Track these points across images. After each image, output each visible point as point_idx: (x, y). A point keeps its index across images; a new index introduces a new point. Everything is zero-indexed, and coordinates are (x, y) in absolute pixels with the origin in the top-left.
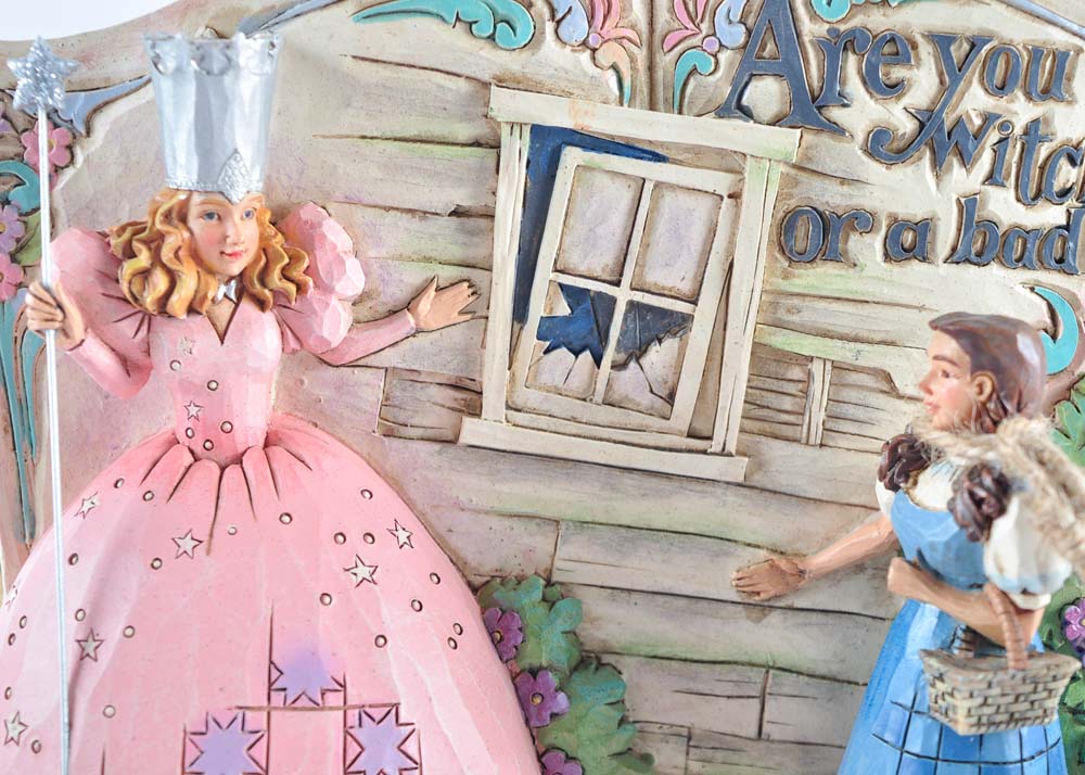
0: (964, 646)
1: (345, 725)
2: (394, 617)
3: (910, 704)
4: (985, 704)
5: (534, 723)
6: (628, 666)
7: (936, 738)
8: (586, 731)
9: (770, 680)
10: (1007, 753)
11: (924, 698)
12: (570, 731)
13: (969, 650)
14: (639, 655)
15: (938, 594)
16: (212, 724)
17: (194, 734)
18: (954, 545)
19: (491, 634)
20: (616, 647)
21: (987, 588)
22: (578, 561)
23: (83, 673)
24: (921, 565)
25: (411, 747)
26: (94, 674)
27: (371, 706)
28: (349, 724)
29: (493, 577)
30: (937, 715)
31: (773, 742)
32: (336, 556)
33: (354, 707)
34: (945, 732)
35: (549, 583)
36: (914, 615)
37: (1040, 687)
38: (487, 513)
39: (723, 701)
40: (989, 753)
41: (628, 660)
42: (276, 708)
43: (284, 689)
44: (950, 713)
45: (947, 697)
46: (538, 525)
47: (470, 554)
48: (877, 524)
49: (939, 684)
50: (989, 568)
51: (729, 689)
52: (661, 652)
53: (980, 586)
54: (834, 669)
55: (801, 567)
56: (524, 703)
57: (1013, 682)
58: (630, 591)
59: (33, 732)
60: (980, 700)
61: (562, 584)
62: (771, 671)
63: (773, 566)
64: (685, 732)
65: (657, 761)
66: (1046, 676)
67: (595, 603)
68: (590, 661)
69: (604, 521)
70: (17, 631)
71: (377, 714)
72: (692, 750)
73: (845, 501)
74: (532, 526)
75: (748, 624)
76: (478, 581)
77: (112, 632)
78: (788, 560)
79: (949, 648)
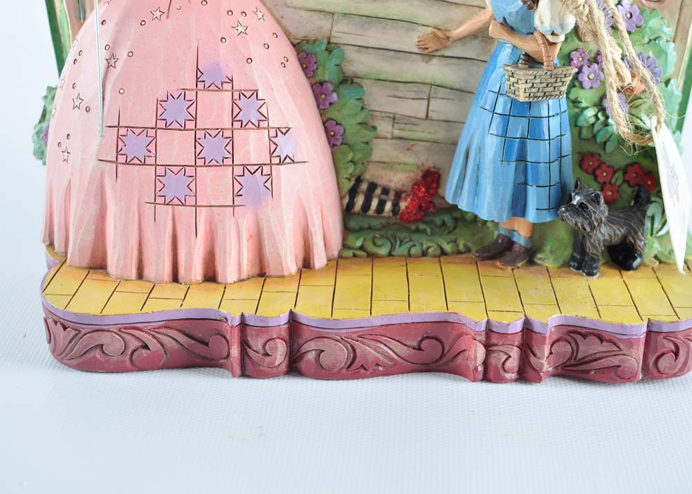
0: (523, 62)
1: (232, 99)
2: (256, 51)
3: (497, 91)
4: (532, 87)
5: (321, 107)
6: (366, 84)
7: (510, 105)
8: (345, 112)
9: (432, 91)
10: (542, 112)
11: (504, 88)
12: (339, 111)
13: (526, 64)
14: (370, 79)
15: (512, 36)
16: (170, 96)
17: (161, 101)
18: (520, 13)
19: (301, 65)
20: (360, 74)
21: (535, 34)
22: (343, 32)
23: (109, 75)
24: (505, 24)
25: (263, 110)
26: (114, 74)
27: (245, 90)
28: (234, 98)
29: (303, 40)
30: (510, 95)
31: (433, 120)
32: (228, 21)
33: (236, 91)
34: (514, 102)
35: (329, 43)
36: (500, 51)
37: (559, 80)
38: (300, 9)
39: (410, 101)
40: (534, 112)
41: (365, 81)
42: (200, 90)
43: (204, 81)
44: (516, 93)
45: (515, 84)
46: (324, 15)
47: (291, 29)
48: (485, 14)
49: (512, 79)
50: (537, 23)
51: (413, 95)
52: (382, 77)
53: (532, 34)
54: (463, 86)
55: (448, 35)
56: (317, 98)
57: (546, 77)
58: (367, 47)
59: (86, 102)
60: (530, 85)
61: (335, 44)
62: (433, 87)
63: (435, 35)
64: (392, 115)
65: (379, 129)
66: (561, 74)
67: (351, 53)
68: (347, 80)
69: (355, 13)
70: (77, 57)
71: (248, 94)
72: (396, 125)
73: (470, 4)
74: (321, 15)
75: (422, 64)
76: (296, 42)
77: (122, 54)
78: (442, 33)
79: (517, 64)
